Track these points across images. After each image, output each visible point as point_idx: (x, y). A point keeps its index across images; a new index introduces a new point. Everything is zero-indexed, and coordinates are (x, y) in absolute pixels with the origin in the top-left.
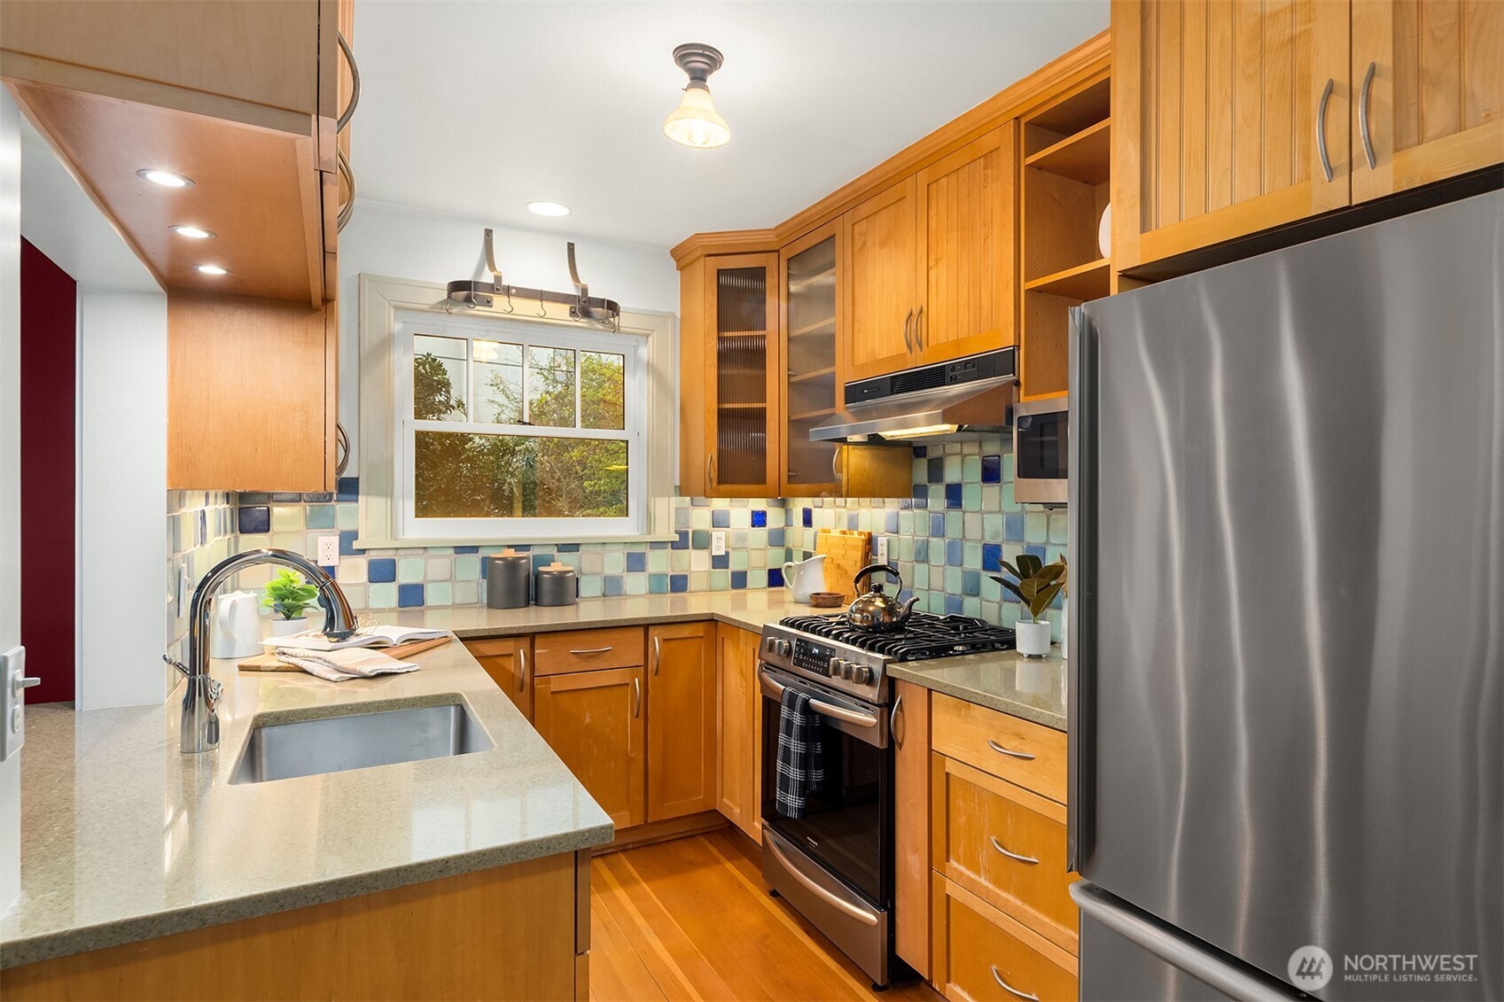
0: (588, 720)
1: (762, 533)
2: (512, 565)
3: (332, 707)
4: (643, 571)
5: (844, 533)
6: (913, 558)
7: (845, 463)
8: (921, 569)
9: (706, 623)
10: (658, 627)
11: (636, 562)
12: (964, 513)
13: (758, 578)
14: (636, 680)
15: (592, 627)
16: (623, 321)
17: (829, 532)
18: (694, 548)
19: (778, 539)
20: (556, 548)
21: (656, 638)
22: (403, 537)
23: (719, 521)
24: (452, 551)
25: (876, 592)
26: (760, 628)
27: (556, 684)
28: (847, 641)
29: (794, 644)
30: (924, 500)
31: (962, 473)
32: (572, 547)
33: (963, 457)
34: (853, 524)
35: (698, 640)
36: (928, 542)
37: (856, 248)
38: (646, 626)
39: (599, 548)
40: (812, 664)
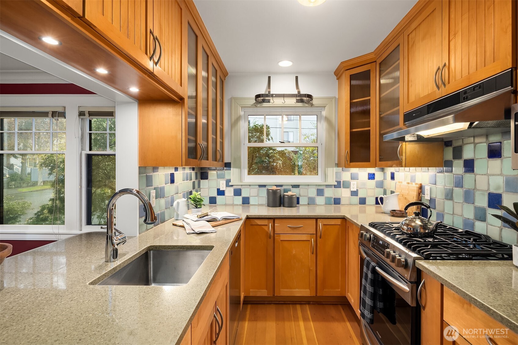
0: (294, 252)
1: (373, 182)
2: (274, 192)
3: (172, 246)
4: (323, 196)
5: (408, 183)
6: (444, 197)
7: (404, 151)
8: (448, 203)
9: (341, 219)
10: (322, 219)
11: (320, 192)
12: (476, 175)
13: (371, 201)
14: (313, 239)
15: (295, 217)
16: (314, 102)
17: (402, 183)
18: (343, 187)
19: (380, 185)
20: (291, 186)
21: (320, 224)
22: (244, 181)
23: (354, 177)
24: (258, 186)
25: (416, 215)
26: (359, 225)
27: (283, 237)
28: (397, 240)
29: (372, 236)
30: (450, 168)
31: (474, 153)
32: (296, 186)
33: (475, 144)
34: (413, 179)
35: (339, 226)
36: (453, 190)
37: (410, 46)
38: (317, 219)
39: (307, 187)
40: (379, 248)
